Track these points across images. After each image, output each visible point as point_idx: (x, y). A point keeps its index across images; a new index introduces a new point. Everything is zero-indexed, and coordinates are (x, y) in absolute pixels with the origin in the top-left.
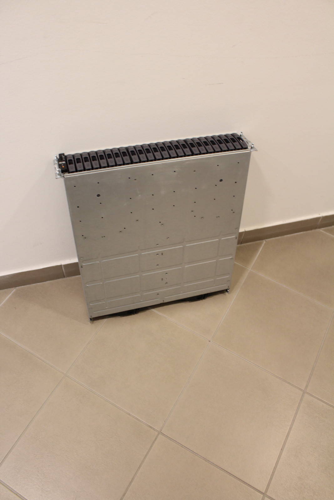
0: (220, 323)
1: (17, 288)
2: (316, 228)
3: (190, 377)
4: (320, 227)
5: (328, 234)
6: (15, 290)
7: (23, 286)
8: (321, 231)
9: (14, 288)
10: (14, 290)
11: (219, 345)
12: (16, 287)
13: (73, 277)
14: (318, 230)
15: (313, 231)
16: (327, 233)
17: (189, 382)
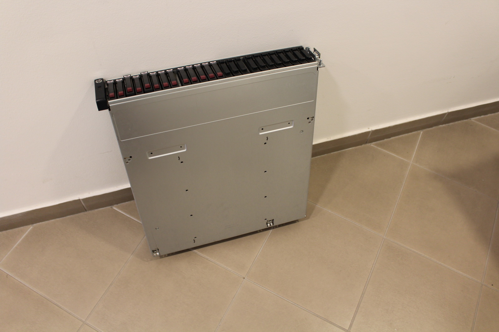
0: (257, 256)
1: (35, 225)
2: (366, 142)
3: (221, 320)
4: (371, 141)
5: (380, 149)
6: (32, 227)
7: (41, 223)
8: (372, 145)
9: (31, 225)
10: (30, 228)
11: (254, 282)
12: (32, 224)
13: (96, 210)
14: (368, 145)
15: (363, 146)
16: (378, 148)
17: (220, 325)
